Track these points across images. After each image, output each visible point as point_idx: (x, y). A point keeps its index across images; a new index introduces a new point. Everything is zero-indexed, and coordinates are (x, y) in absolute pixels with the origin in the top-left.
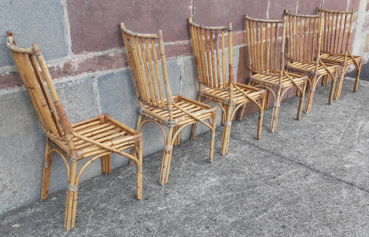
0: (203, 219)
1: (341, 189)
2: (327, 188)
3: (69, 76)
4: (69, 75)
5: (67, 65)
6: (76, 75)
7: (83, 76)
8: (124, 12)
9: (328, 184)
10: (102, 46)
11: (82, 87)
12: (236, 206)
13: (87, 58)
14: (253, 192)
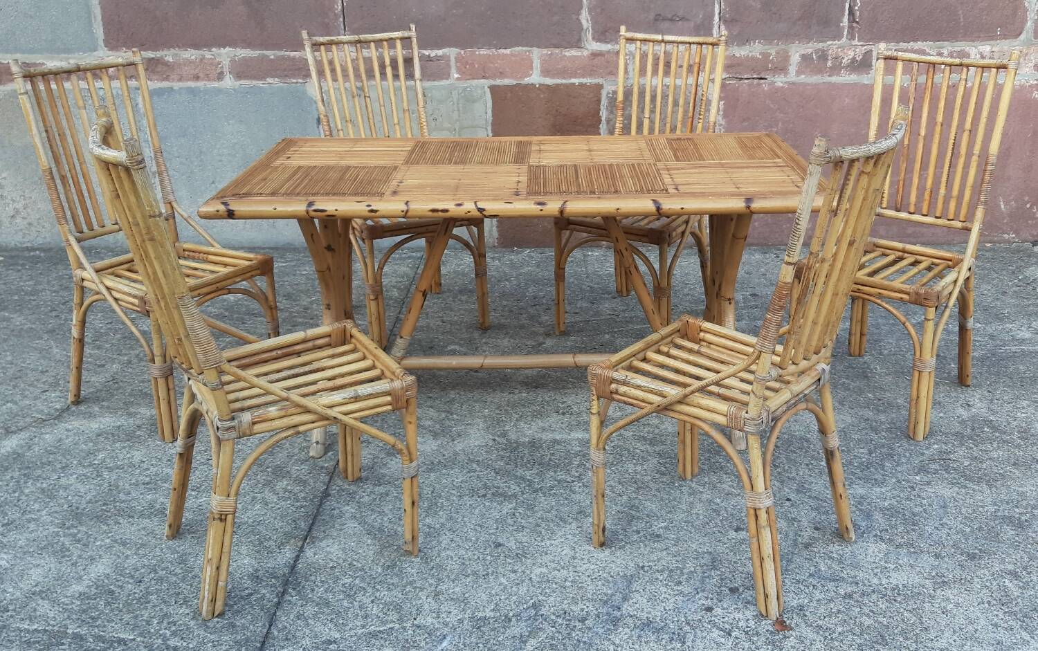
10: (151, 43)
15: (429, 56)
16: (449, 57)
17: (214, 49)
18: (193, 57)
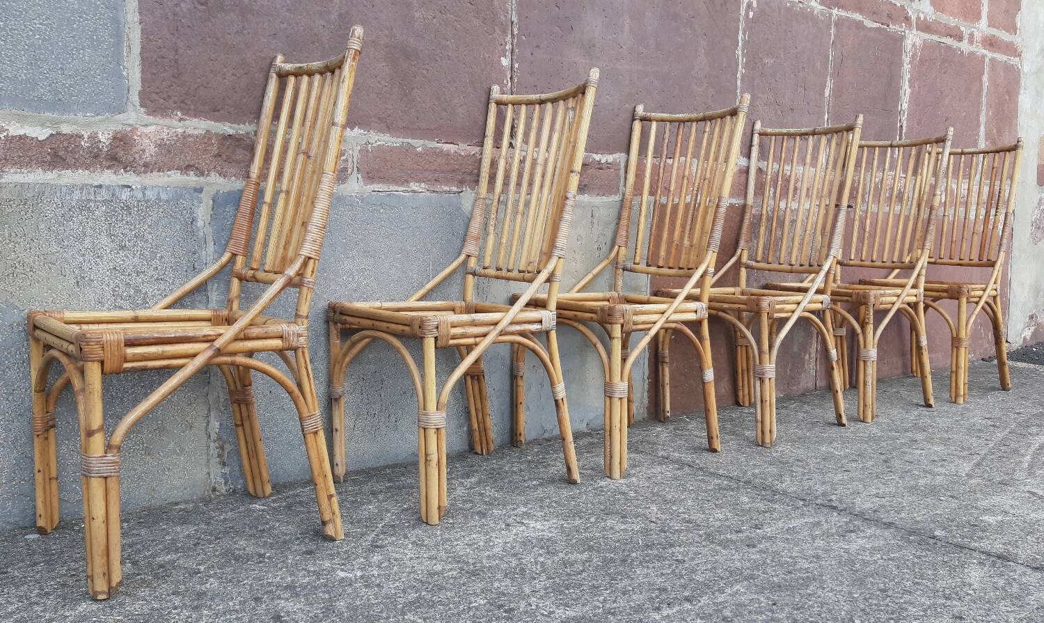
0: (474, 605)
1: (966, 566)
2: (916, 560)
3: (126, 171)
4: (125, 168)
5: (121, 140)
6: (145, 172)
7: (166, 179)
8: (304, 30)
9: (918, 553)
10: (233, 109)
11: (161, 210)
12: (595, 582)
13: (184, 132)
14: (660, 558)
15: (599, 162)
16: (619, 164)
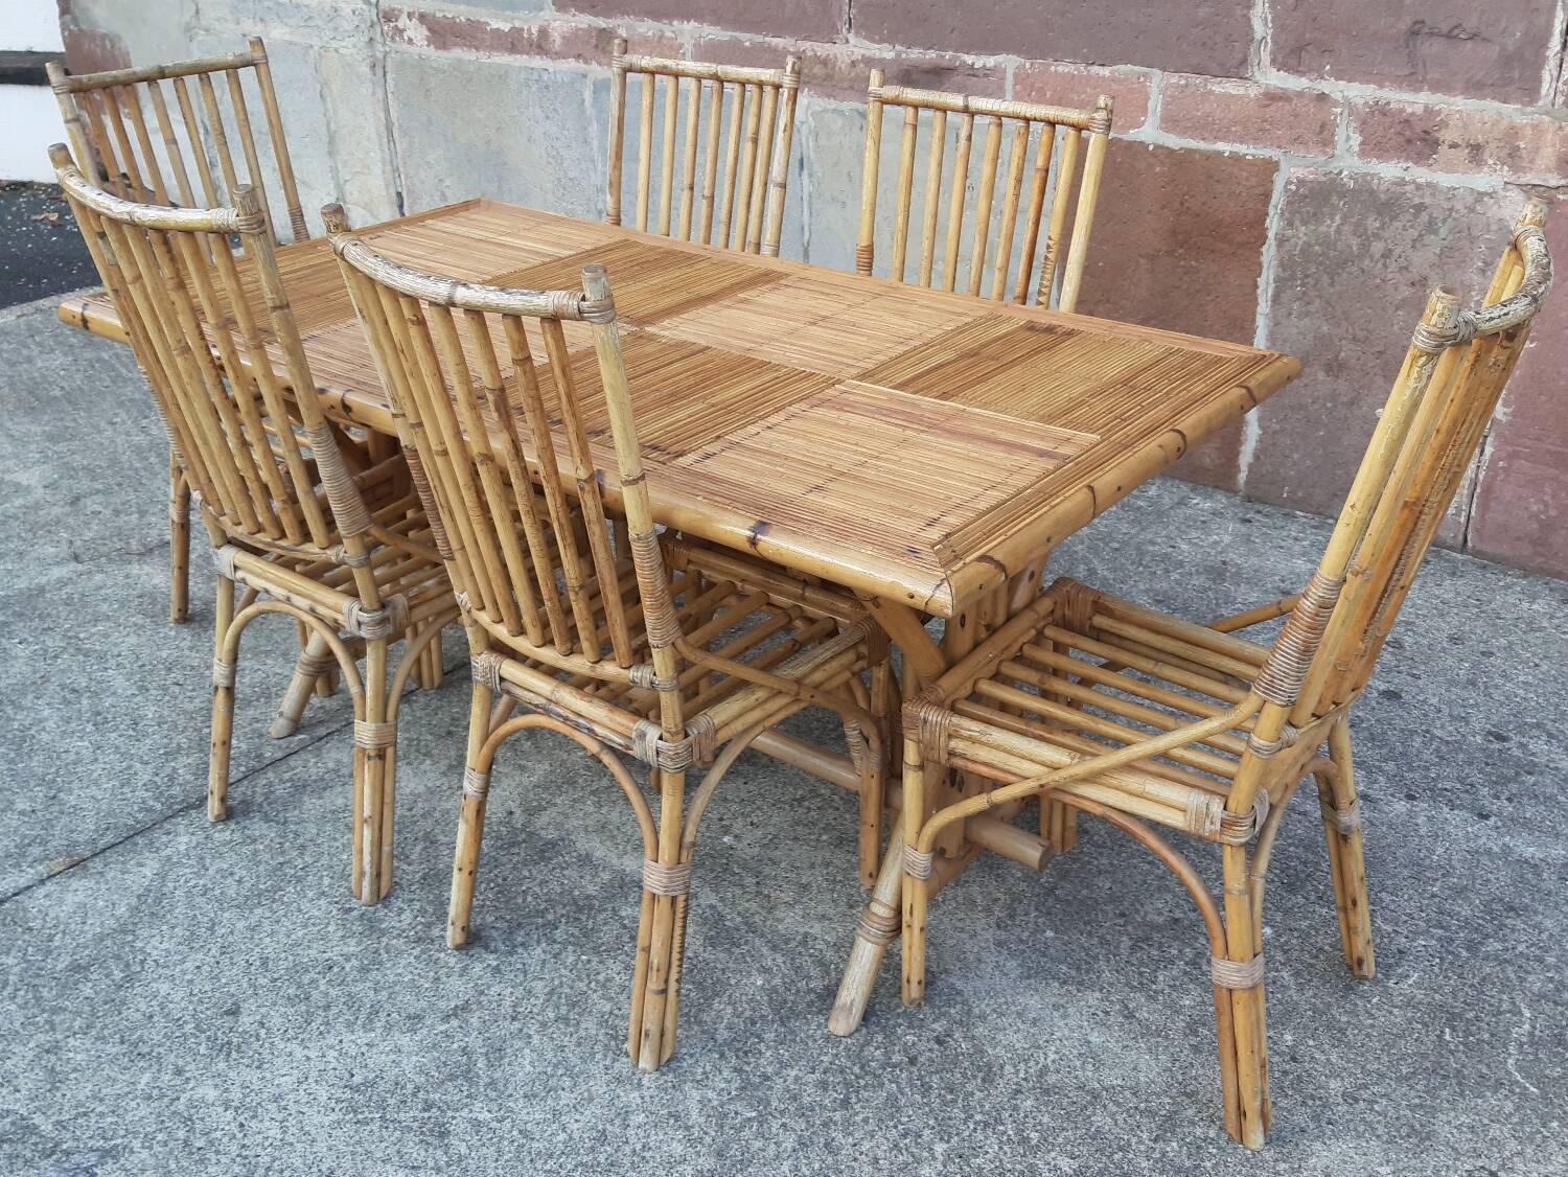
5: (542, 32)
6: (556, 59)
15: (972, 67)
16: (1004, 71)
17: (675, 23)
18: (650, 33)
